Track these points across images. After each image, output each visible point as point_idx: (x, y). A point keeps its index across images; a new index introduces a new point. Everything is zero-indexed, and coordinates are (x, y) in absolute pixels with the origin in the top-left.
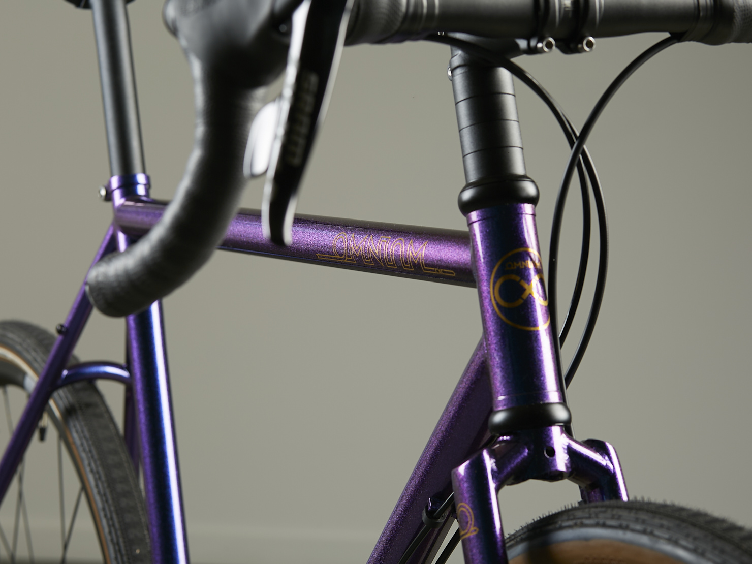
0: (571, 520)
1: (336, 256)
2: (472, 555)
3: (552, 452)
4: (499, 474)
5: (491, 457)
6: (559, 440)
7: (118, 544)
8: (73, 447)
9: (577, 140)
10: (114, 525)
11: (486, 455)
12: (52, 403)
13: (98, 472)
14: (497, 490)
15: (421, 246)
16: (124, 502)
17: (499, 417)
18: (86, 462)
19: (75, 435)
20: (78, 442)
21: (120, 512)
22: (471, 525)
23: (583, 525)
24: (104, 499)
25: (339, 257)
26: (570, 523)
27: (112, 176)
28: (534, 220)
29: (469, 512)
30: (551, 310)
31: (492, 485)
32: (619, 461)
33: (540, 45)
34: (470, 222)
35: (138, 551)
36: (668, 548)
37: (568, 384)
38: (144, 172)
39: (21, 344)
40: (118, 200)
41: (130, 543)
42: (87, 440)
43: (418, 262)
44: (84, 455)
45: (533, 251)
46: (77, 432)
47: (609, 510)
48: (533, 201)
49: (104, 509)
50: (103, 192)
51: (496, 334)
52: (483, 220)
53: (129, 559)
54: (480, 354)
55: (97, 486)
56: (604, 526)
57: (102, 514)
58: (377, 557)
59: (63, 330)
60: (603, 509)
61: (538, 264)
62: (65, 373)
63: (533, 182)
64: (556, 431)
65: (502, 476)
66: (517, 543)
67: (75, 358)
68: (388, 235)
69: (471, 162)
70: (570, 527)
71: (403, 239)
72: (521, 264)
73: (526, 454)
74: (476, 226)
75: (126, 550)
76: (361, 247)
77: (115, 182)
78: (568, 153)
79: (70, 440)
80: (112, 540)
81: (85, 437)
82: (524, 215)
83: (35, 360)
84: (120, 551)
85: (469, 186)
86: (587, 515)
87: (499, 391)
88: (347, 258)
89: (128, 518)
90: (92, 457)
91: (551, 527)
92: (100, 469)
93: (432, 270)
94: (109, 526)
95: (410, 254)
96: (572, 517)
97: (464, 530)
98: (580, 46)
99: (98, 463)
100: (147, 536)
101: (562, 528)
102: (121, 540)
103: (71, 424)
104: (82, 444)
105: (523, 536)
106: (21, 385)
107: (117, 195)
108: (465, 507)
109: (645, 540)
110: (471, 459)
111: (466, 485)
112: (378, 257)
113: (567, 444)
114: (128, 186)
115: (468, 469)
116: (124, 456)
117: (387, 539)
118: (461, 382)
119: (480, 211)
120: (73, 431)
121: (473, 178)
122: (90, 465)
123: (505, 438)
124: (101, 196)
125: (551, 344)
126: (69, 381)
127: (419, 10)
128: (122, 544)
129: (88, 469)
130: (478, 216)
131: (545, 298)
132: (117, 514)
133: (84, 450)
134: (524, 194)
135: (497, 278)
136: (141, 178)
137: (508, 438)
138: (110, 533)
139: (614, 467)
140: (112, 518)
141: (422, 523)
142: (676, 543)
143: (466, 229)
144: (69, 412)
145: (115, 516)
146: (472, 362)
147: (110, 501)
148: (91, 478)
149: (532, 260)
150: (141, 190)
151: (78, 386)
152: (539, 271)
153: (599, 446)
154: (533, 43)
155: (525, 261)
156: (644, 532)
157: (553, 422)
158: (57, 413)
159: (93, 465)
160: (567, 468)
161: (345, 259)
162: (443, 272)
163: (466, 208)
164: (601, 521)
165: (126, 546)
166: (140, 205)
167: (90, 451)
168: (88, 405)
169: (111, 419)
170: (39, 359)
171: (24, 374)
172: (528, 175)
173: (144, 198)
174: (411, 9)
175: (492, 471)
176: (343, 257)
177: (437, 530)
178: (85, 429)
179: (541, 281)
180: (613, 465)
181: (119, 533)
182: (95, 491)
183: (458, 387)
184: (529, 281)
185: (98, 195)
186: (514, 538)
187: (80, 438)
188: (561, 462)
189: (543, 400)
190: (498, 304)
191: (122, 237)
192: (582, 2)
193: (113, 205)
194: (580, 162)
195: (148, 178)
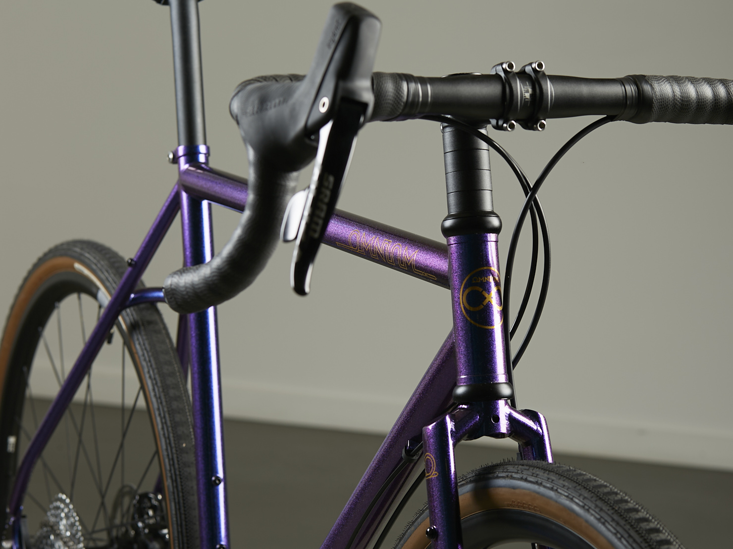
0: (505, 472)
1: (351, 247)
2: (433, 492)
3: (497, 419)
4: (456, 434)
5: (451, 421)
6: (503, 409)
7: (169, 438)
8: (136, 356)
9: (530, 190)
10: (166, 423)
11: (448, 419)
12: (120, 318)
13: (155, 379)
14: (454, 445)
15: (414, 253)
16: (175, 405)
17: (461, 390)
18: (146, 370)
19: (138, 347)
20: (140, 353)
21: (172, 412)
22: (433, 470)
23: (512, 478)
24: (159, 401)
25: (353, 248)
26: (504, 474)
27: (179, 145)
28: (497, 245)
29: (433, 460)
30: (505, 314)
31: (451, 442)
32: (547, 427)
33: (505, 125)
34: (449, 244)
35: (184, 445)
36: (567, 503)
37: (514, 366)
38: (205, 143)
39: (96, 265)
40: (184, 166)
41: (178, 438)
42: (147, 352)
43: (411, 264)
44: (144, 363)
45: (494, 269)
46: (140, 344)
47: (531, 469)
48: (497, 231)
49: (159, 409)
50: (171, 156)
51: (462, 330)
52: (458, 243)
53: (176, 451)
54: (451, 342)
55: (154, 390)
56: (526, 480)
57: (157, 413)
58: (368, 478)
59: (133, 263)
60: (527, 468)
61: (497, 278)
62: (132, 296)
63: (498, 216)
64: (501, 403)
65: (459, 435)
66: (467, 483)
67: (142, 283)
68: (390, 239)
69: (453, 199)
70: (503, 477)
71: (401, 244)
72: (484, 279)
73: (477, 420)
75: (175, 444)
76: (369, 245)
77: (181, 150)
78: (524, 200)
79: (134, 351)
80: (164, 434)
81: (146, 349)
82: (489, 243)
83: (107, 279)
84: (170, 443)
85: (450, 217)
86: (516, 471)
87: (461, 371)
88: (359, 250)
89: (178, 417)
90: (151, 366)
91: (491, 476)
92: (157, 376)
93: (420, 273)
94: (162, 423)
95: (405, 257)
96: (505, 470)
97: (428, 473)
98: (535, 126)
99: (156, 371)
100: (192, 433)
101: (498, 477)
102: (171, 435)
103: (135, 337)
104: (143, 355)
105: (472, 479)
106: (94, 296)
107: (182, 160)
108: (430, 457)
109: (551, 494)
110: (437, 422)
111: (432, 440)
112: (382, 254)
113: (509, 413)
114: (192, 154)
115: (434, 428)
116: (176, 367)
117: (375, 466)
118: (435, 359)
119: (456, 237)
120: (137, 343)
121: (453, 211)
122: (149, 372)
123: (464, 406)
124: (170, 159)
125: (503, 338)
126: (135, 303)
127: (417, 100)
128: (172, 439)
130: (454, 240)
131: (500, 305)
132: (169, 414)
133: (145, 360)
134: (490, 226)
135: (465, 288)
136: (202, 149)
137: (466, 407)
138: (163, 428)
139: (542, 431)
140: (165, 417)
141: (402, 458)
142: (572, 500)
144: (134, 327)
145: (167, 416)
146: (444, 346)
147: (164, 403)
148: (149, 383)
149: (493, 275)
150: (202, 159)
151: (142, 306)
152: (497, 284)
153: (533, 415)
154: (500, 122)
155: (487, 277)
156: (552, 489)
157: (500, 397)
158: (124, 327)
159: (151, 372)
160: (508, 430)
161: (357, 250)
162: (428, 275)
163: (447, 232)
164: (525, 477)
165: (175, 440)
166: (199, 171)
167: (150, 361)
168: (150, 323)
169: (168, 335)
170: (110, 279)
171: (98, 289)
172: (495, 211)
173: (203, 166)
174: (410, 99)
175: (452, 431)
176: (356, 249)
177: (412, 465)
178: (146, 343)
179: (499, 291)
180: (542, 430)
181: (170, 429)
182: (152, 394)
183: (433, 363)
184: (489, 292)
185: (168, 159)
186: (465, 479)
187: (142, 350)
188: (504, 426)
189: (493, 381)
190: (465, 308)
191: (184, 196)
192: (538, 95)
193: (179, 168)
194: (532, 207)
195: (208, 149)
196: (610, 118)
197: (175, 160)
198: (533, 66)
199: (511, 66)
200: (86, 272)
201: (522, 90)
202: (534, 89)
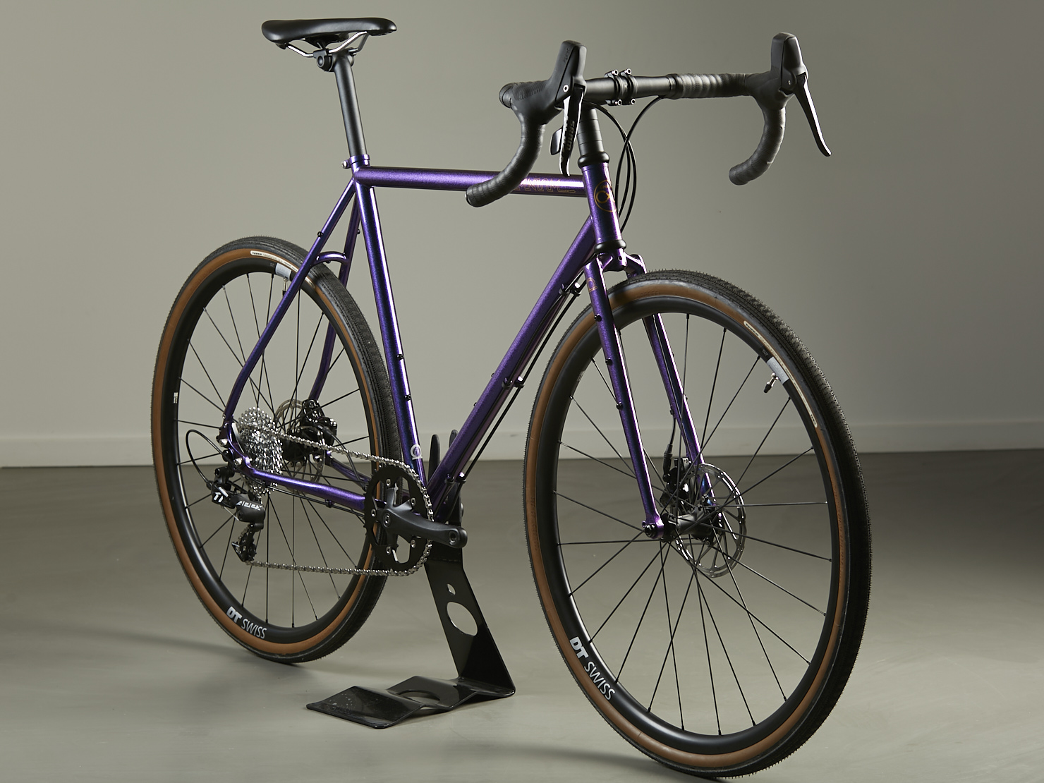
2: (594, 298)
3: (621, 259)
4: (603, 267)
5: (599, 261)
6: (623, 254)
9: (626, 139)
10: (355, 331)
11: (597, 260)
13: (341, 306)
14: (603, 274)
16: (358, 320)
17: (599, 246)
18: (334, 302)
19: (323, 289)
20: (326, 293)
21: (357, 324)
22: (594, 286)
24: (347, 319)
27: (350, 156)
28: (609, 169)
29: (593, 281)
31: (601, 271)
32: (644, 263)
33: (616, 103)
34: (583, 172)
35: (369, 343)
38: (367, 154)
40: (356, 169)
41: (365, 339)
42: (332, 291)
43: (556, 189)
44: (331, 298)
45: (609, 180)
48: (608, 161)
49: (348, 324)
51: (597, 214)
52: (589, 170)
53: (365, 346)
54: (589, 222)
55: (342, 313)
56: (649, 280)
57: (347, 326)
59: (322, 234)
61: (611, 186)
62: (318, 258)
63: (608, 154)
64: (621, 250)
65: (605, 268)
66: (611, 293)
69: (582, 147)
72: (604, 186)
73: (612, 260)
74: (586, 172)
75: (364, 342)
77: (353, 159)
78: (622, 144)
79: (320, 292)
80: (355, 338)
81: (330, 290)
82: (605, 167)
83: (286, 254)
84: (360, 342)
85: (582, 157)
87: (599, 236)
89: (362, 327)
90: (337, 299)
92: (342, 304)
93: (563, 191)
94: (352, 331)
98: (630, 102)
99: (341, 301)
101: (630, 284)
102: (360, 338)
103: (320, 284)
104: (329, 293)
105: (614, 289)
107: (355, 165)
108: (591, 280)
109: (667, 282)
110: (592, 261)
111: (590, 271)
113: (626, 256)
114: (360, 161)
115: (591, 265)
119: (587, 166)
120: (322, 287)
121: (583, 153)
122: (336, 303)
123: (603, 253)
124: (345, 165)
128: (361, 340)
129: (335, 306)
130: (586, 168)
131: (614, 198)
134: (604, 159)
135: (595, 193)
136: (366, 157)
137: (605, 253)
138: (353, 334)
140: (353, 327)
142: (680, 281)
143: (582, 174)
145: (355, 326)
147: (351, 320)
148: (337, 309)
150: (366, 163)
152: (611, 189)
153: (637, 257)
154: (613, 101)
155: (606, 185)
157: (620, 247)
159: (338, 302)
160: (626, 265)
162: (569, 191)
163: (581, 165)
165: (363, 340)
167: (335, 296)
170: (289, 253)
171: (276, 262)
172: (605, 152)
173: (367, 166)
175: (601, 266)
178: (330, 286)
179: (613, 192)
181: (358, 334)
184: (608, 193)
185: (343, 165)
186: (611, 290)
187: (327, 290)
188: (624, 262)
189: (615, 239)
190: (597, 202)
191: (358, 186)
192: (631, 86)
193: (353, 170)
194: (627, 149)
195: (369, 156)
196: (661, 97)
197: (349, 165)
198: (626, 72)
199: (616, 72)
200: (263, 254)
201: (623, 84)
202: (628, 83)
